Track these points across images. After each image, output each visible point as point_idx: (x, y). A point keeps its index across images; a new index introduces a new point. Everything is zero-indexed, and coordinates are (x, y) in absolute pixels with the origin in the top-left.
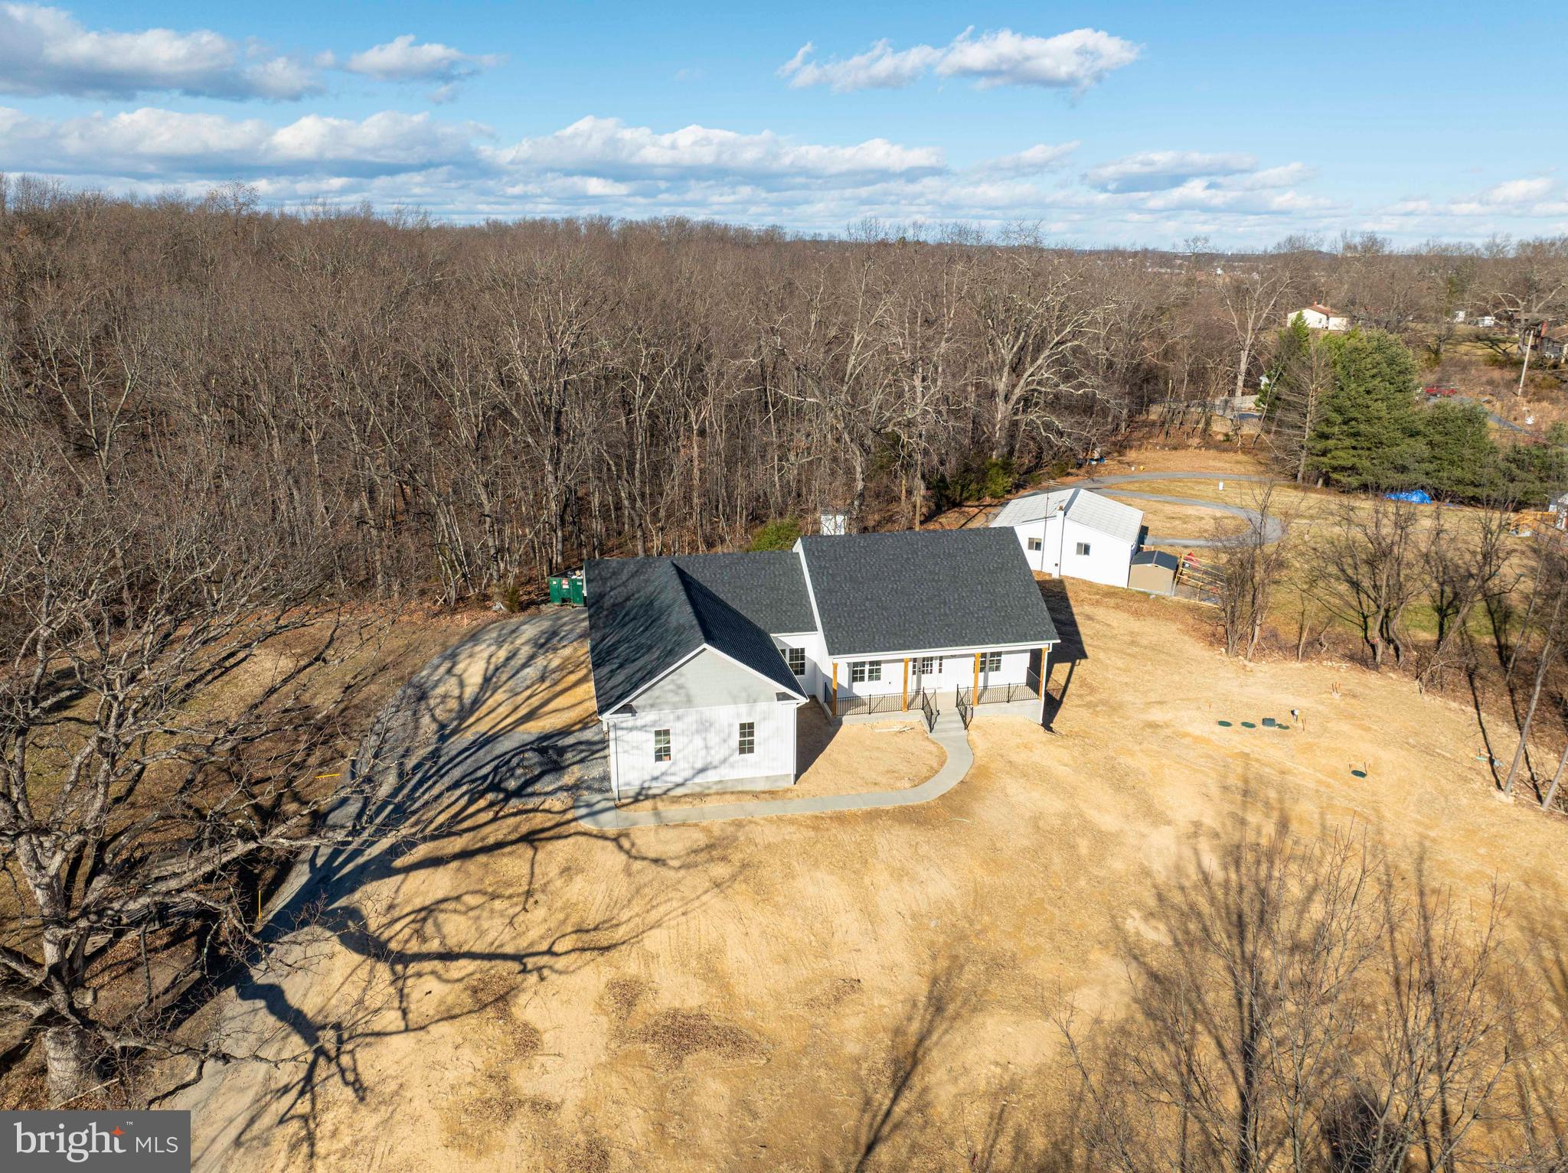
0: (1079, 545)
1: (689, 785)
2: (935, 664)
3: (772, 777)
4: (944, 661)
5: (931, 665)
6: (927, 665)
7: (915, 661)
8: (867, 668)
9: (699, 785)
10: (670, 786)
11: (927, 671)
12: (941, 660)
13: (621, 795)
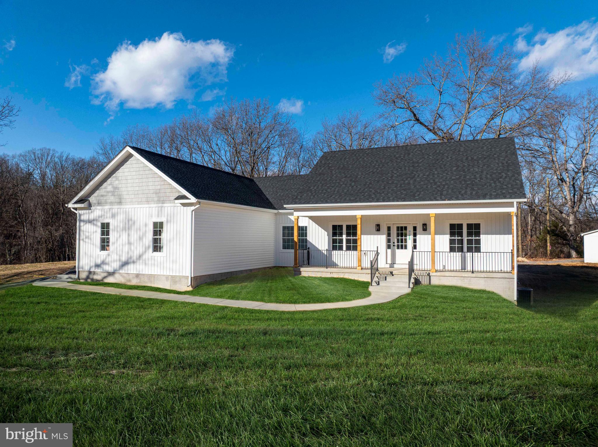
1: (117, 275)
2: (410, 240)
3: (172, 277)
4: (418, 237)
5: (406, 240)
6: (402, 240)
7: (389, 235)
8: (344, 237)
9: (123, 277)
10: (105, 274)
11: (402, 246)
12: (415, 235)
13: (80, 277)
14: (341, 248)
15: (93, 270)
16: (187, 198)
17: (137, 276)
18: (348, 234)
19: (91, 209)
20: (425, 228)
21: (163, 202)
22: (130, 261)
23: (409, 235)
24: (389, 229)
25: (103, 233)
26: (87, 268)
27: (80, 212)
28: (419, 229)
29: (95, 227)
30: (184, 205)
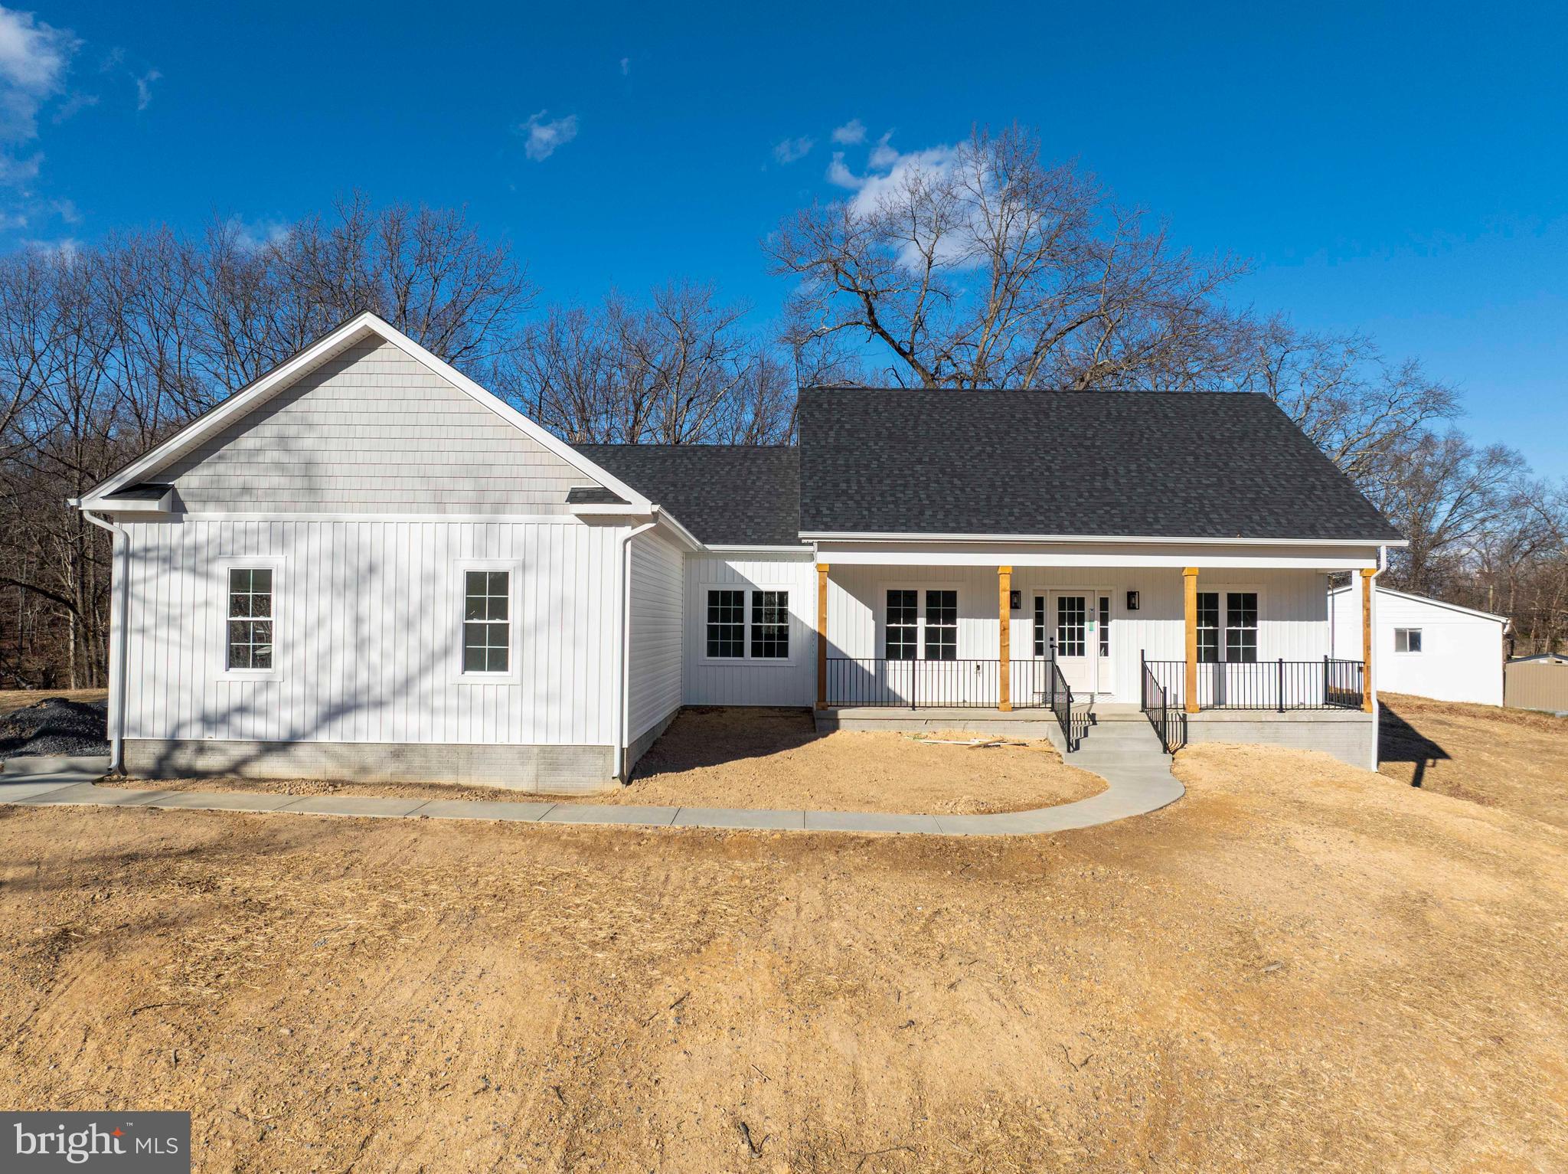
0: (1400, 634)
1: (301, 752)
2: (1091, 631)
3: (545, 750)
4: (1112, 625)
5: (1081, 633)
6: (1072, 631)
7: (1039, 619)
8: (921, 624)
9: (335, 757)
10: (249, 750)
11: (1072, 646)
12: (1104, 620)
13: (127, 764)
14: (910, 654)
15: (185, 735)
16: (617, 500)
17: (399, 752)
18: (932, 617)
19: (181, 521)
20: (1132, 603)
21: (499, 507)
22: (364, 699)
23: (1091, 620)
24: (1039, 602)
25: (238, 606)
26: (159, 730)
27: (128, 527)
28: (1117, 603)
29: (201, 584)
30: (591, 520)
